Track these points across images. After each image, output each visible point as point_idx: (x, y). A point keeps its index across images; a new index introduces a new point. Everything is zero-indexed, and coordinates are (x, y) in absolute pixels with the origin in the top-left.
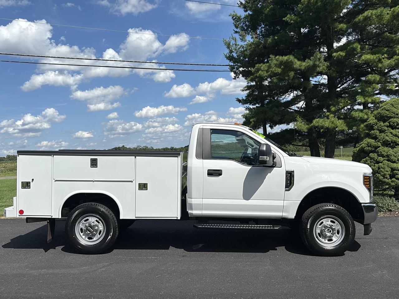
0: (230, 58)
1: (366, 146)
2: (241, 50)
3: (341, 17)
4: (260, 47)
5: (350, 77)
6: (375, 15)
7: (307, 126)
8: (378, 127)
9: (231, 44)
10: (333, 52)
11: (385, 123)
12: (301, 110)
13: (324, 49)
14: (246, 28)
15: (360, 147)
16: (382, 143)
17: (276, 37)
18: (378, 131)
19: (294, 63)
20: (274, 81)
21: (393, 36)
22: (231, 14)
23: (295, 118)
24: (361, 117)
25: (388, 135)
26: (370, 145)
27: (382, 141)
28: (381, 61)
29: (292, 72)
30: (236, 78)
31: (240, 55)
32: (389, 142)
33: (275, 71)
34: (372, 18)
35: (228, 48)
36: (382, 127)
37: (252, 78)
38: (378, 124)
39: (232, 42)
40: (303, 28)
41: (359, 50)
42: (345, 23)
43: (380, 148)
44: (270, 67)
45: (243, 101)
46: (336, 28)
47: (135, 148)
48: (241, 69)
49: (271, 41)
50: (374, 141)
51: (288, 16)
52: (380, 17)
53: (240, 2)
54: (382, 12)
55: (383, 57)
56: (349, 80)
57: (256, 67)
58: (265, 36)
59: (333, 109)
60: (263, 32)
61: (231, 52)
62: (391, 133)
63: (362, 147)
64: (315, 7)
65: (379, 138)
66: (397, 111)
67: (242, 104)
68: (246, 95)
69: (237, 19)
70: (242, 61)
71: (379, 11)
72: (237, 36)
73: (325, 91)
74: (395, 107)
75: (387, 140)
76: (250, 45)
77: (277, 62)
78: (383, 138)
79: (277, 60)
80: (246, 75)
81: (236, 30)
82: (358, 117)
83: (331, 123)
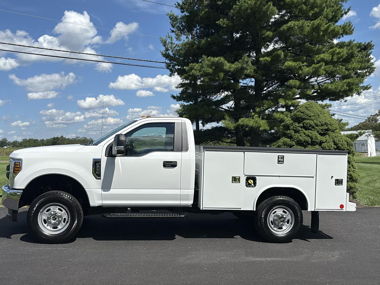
0: (166, 56)
1: (282, 145)
2: (176, 48)
3: (270, 26)
4: (194, 47)
5: (276, 81)
6: (298, 26)
7: (234, 125)
8: (293, 127)
9: (167, 42)
10: (260, 56)
11: (300, 124)
12: (231, 110)
13: (253, 54)
14: (182, 28)
15: (277, 145)
16: (296, 142)
17: (209, 39)
18: (293, 131)
19: (224, 64)
20: (206, 80)
21: (313, 46)
22: (168, 13)
23: (224, 116)
24: (282, 118)
25: (301, 135)
26: (286, 144)
27: (296, 141)
28: (301, 68)
29: (222, 73)
30: (172, 75)
31: (175, 53)
32: (302, 141)
33: (206, 71)
34: (295, 28)
35: (165, 45)
36: (297, 127)
37: (186, 76)
38: (294, 124)
39: (169, 40)
40: (236, 33)
41: (282, 56)
42: (272, 31)
43: (294, 147)
44: (202, 67)
45: (177, 98)
46: (264, 35)
47: (74, 139)
48: (177, 67)
49: (204, 42)
50: (289, 140)
51: (221, 20)
52: (301, 28)
53: (177, 3)
54: (303, 24)
55: (303, 64)
56: (275, 84)
57: (190, 66)
58: (200, 37)
59: (258, 110)
60: (198, 33)
61: (167, 50)
62: (304, 133)
63: (279, 145)
64: (245, 13)
65: (294, 138)
66: (310, 114)
67: (176, 101)
68: (180, 92)
69: (174, 19)
70: (177, 60)
71: (301, 23)
72: (173, 35)
73: (253, 93)
74: (309, 110)
75: (301, 140)
76: (185, 45)
77: (209, 63)
78: (297, 138)
79: (208, 61)
80: (181, 73)
81: (172, 29)
82: (279, 118)
83: (255, 122)
